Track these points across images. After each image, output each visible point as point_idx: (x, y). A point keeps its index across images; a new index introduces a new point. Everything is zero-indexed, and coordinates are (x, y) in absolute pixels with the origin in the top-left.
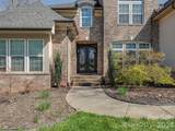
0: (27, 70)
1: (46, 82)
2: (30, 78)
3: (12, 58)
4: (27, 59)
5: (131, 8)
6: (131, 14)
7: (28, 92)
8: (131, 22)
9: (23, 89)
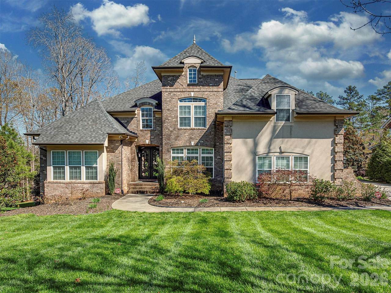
0: (84, 179)
1: (101, 190)
2: (86, 186)
3: (71, 168)
4: (83, 169)
5: (193, 111)
6: (192, 116)
7: (84, 198)
8: (193, 125)
9: (80, 196)
